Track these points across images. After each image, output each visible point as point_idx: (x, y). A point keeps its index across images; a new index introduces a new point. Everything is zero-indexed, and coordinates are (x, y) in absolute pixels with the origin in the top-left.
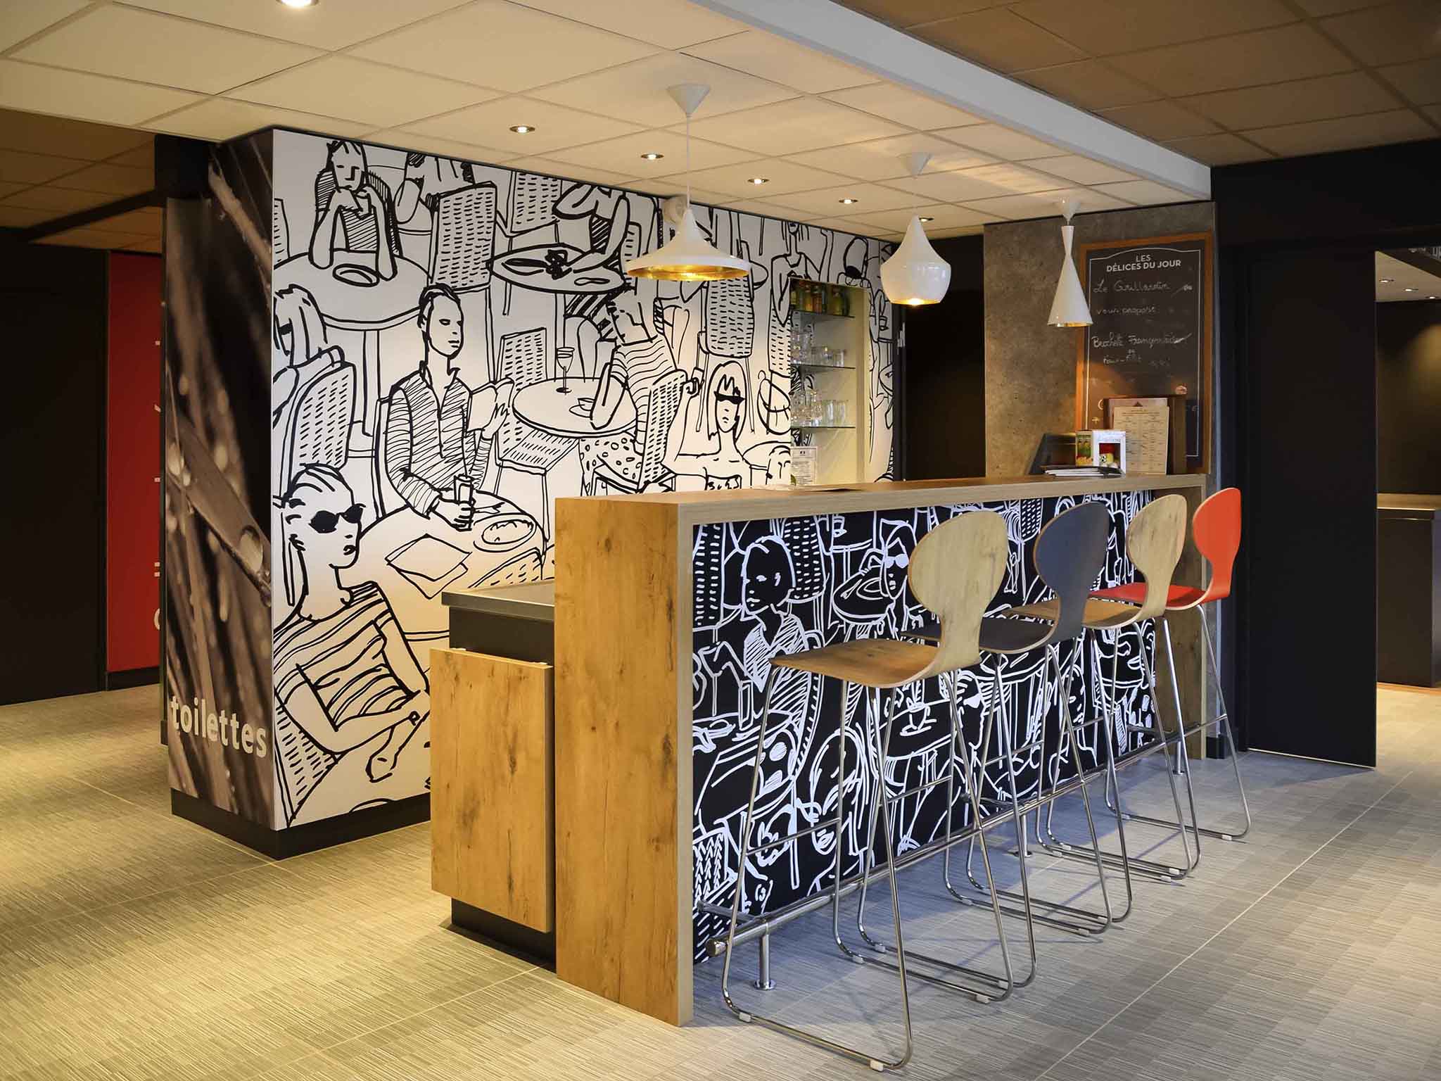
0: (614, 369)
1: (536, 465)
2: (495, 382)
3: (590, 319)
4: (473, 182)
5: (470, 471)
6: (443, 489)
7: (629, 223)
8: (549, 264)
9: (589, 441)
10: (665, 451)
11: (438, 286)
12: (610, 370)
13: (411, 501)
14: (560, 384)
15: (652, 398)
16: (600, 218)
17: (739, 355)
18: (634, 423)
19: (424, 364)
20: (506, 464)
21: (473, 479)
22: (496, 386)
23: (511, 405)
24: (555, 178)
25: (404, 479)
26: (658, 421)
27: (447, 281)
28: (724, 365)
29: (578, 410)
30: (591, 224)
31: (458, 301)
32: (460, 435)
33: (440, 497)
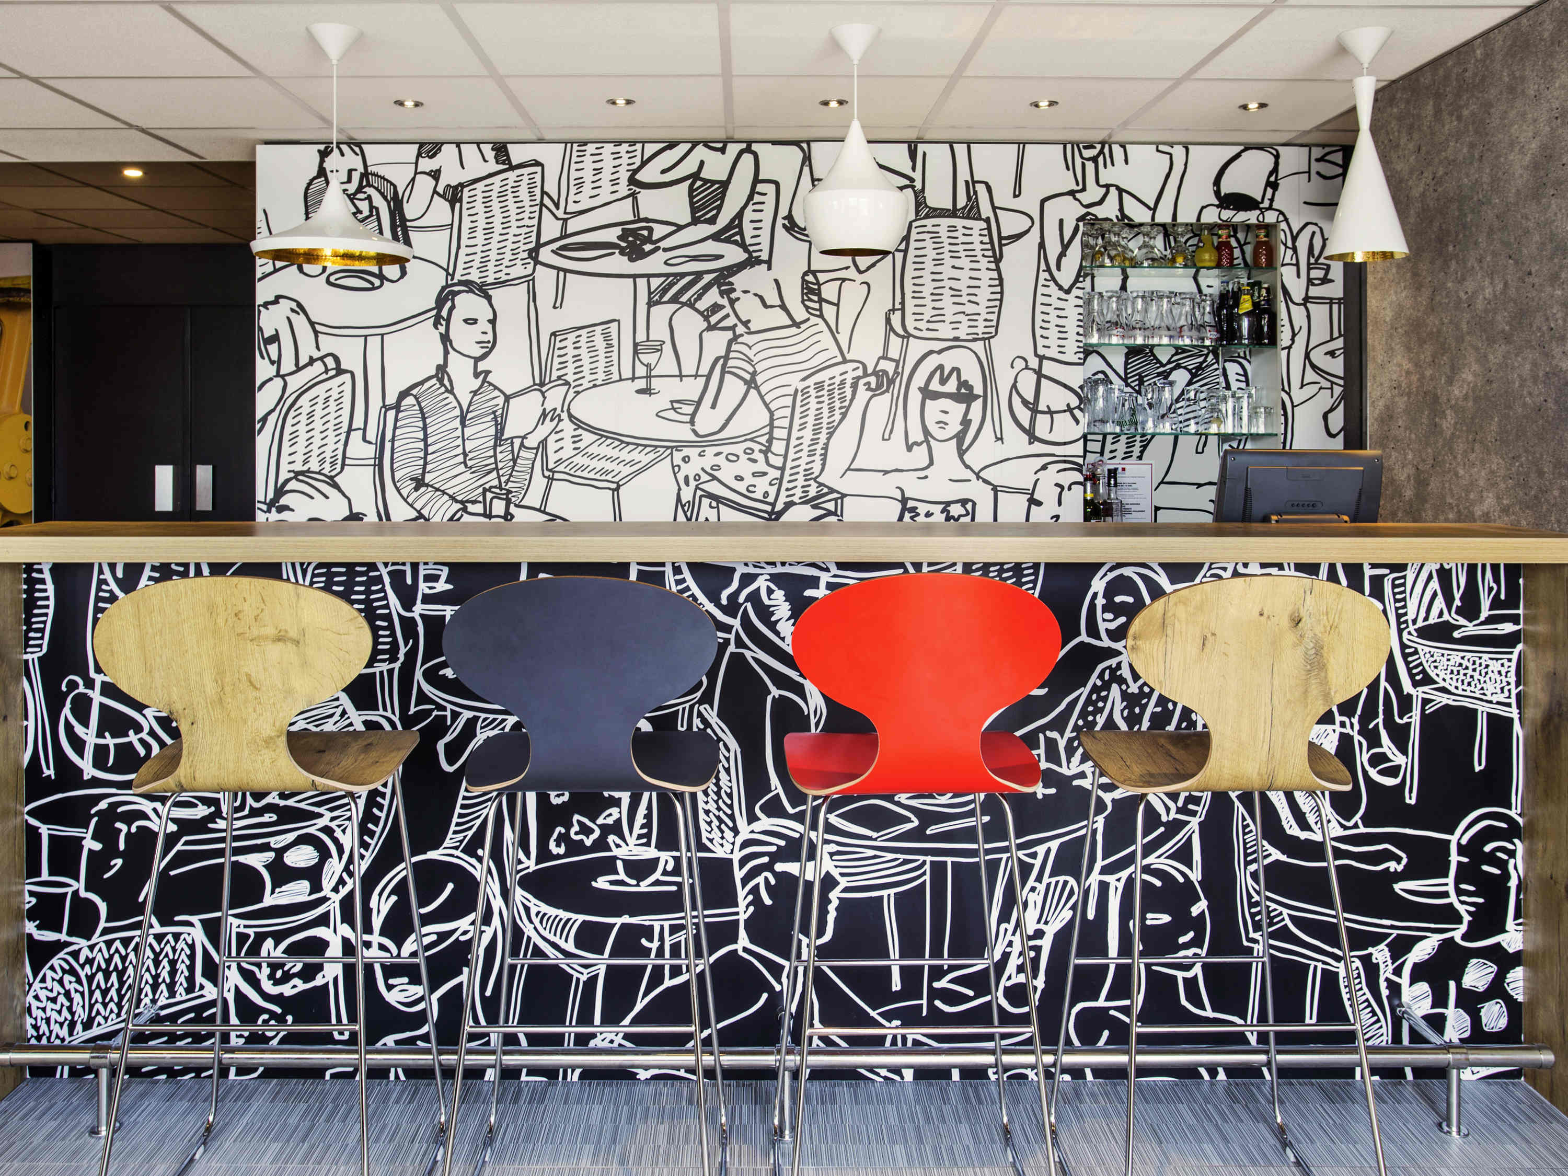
0: (731, 363)
1: (603, 477)
2: (542, 384)
3: (691, 305)
4: (510, 163)
5: (507, 482)
6: (468, 501)
7: (756, 181)
8: (623, 244)
9: (686, 451)
10: (823, 465)
11: (460, 283)
12: (724, 366)
13: (425, 512)
14: (642, 384)
15: (799, 398)
16: (706, 181)
17: (970, 337)
18: (767, 430)
19: (442, 370)
20: (557, 476)
21: (509, 492)
22: (544, 389)
23: (565, 408)
24: (633, 143)
25: (416, 489)
26: (810, 427)
27: (475, 276)
28: (940, 352)
29: (671, 414)
30: (691, 190)
31: (489, 298)
32: (492, 443)
33: (465, 509)
